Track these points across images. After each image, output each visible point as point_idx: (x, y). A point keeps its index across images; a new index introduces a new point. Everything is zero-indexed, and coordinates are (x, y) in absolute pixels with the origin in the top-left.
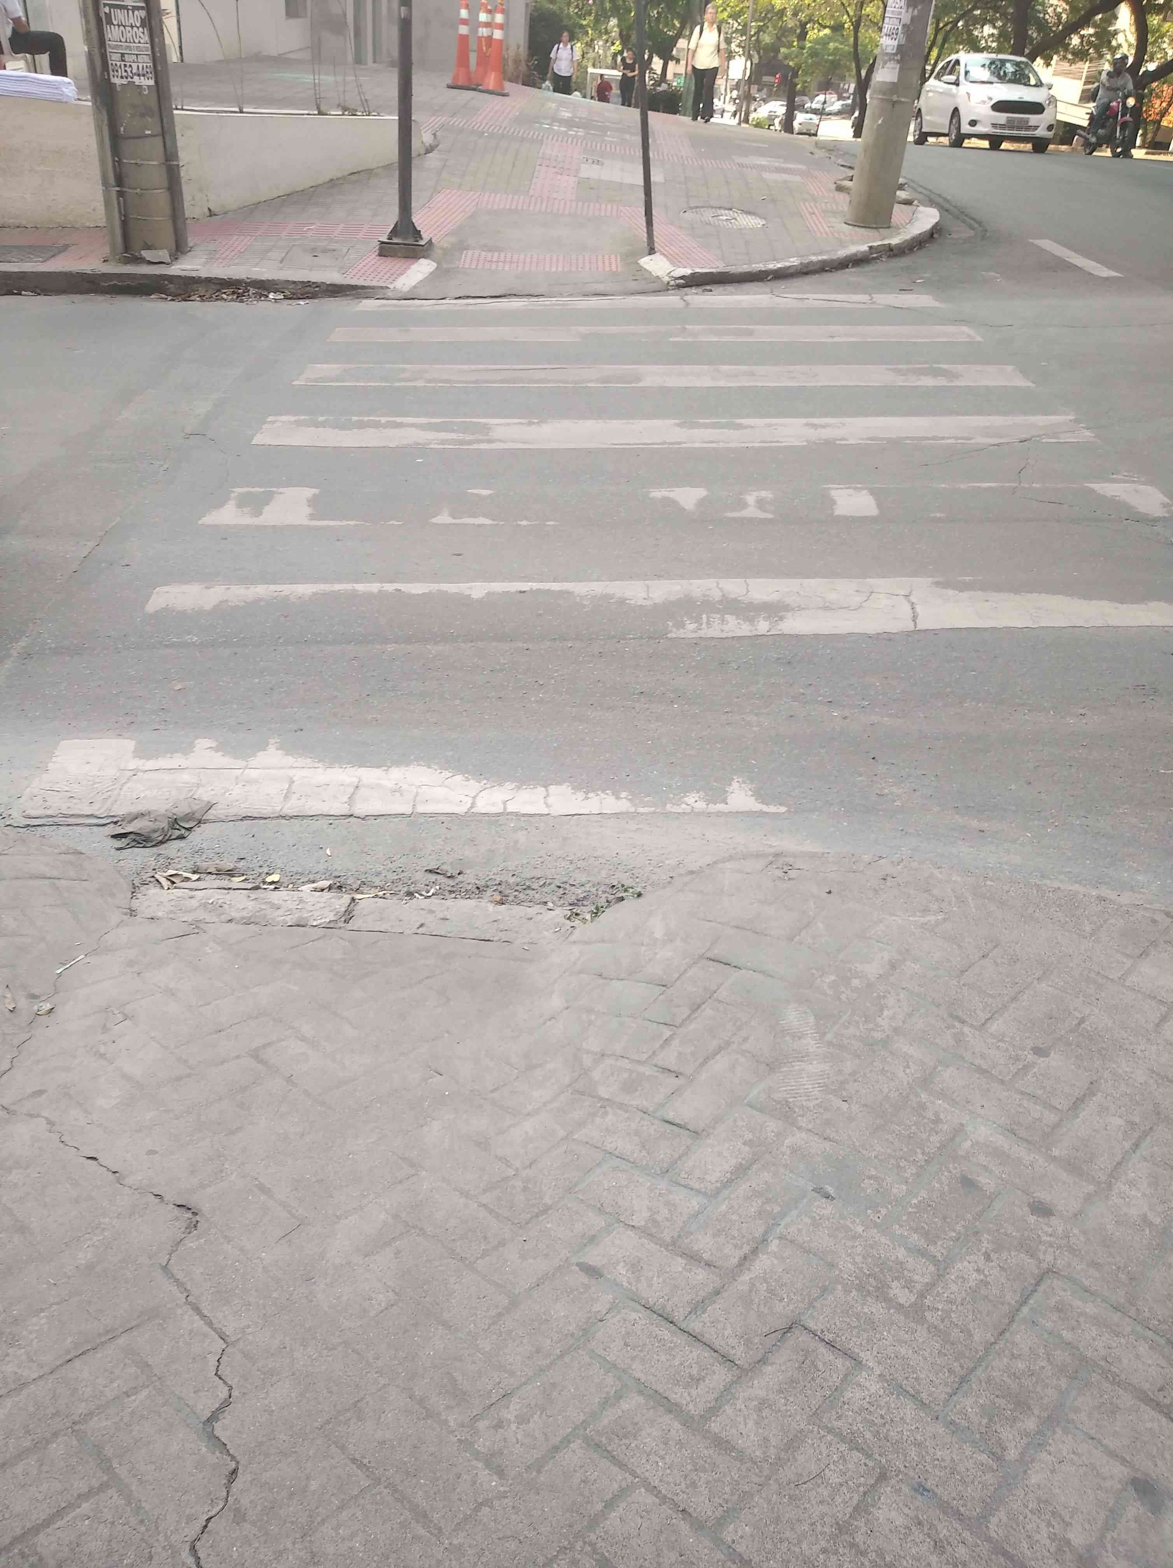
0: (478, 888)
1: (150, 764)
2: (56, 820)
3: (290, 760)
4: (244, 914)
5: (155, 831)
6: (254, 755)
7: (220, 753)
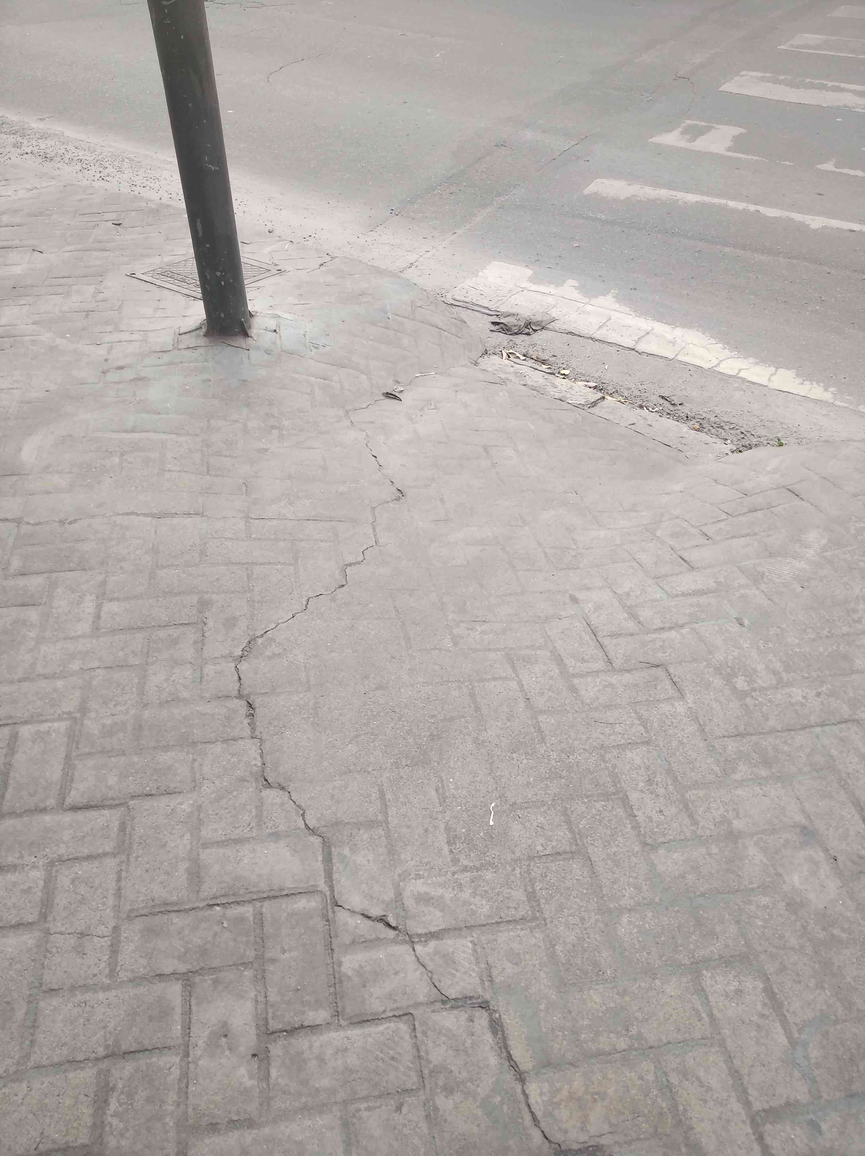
0: (687, 417)
1: (534, 287)
2: (468, 305)
3: (617, 306)
4: (535, 384)
5: (515, 326)
6: (597, 297)
7: (578, 291)
